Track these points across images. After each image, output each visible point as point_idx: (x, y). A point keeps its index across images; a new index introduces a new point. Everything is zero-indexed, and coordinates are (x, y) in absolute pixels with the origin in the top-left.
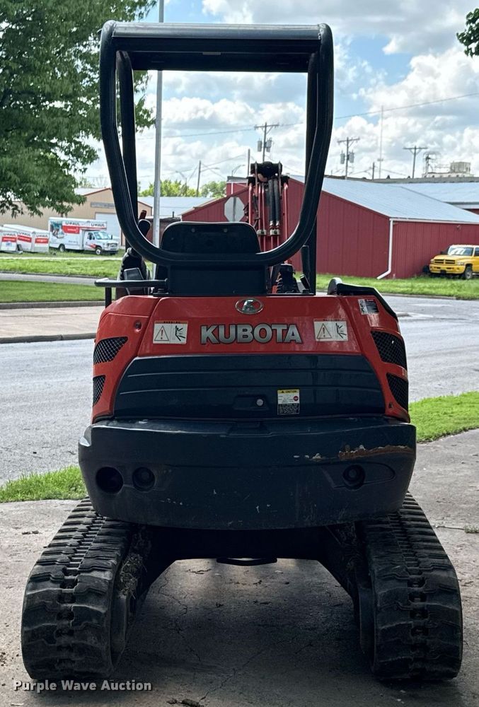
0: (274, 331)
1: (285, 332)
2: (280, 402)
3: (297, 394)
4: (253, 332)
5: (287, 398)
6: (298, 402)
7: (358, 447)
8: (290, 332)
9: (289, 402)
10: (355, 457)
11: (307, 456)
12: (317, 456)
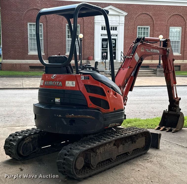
0: (56, 83)
1: (59, 83)
2: (56, 101)
3: (59, 99)
4: (52, 83)
5: (57, 100)
6: (60, 101)
7: (72, 114)
8: (60, 84)
9: (58, 101)
10: (71, 117)
11: (58, 115)
12: (60, 116)
